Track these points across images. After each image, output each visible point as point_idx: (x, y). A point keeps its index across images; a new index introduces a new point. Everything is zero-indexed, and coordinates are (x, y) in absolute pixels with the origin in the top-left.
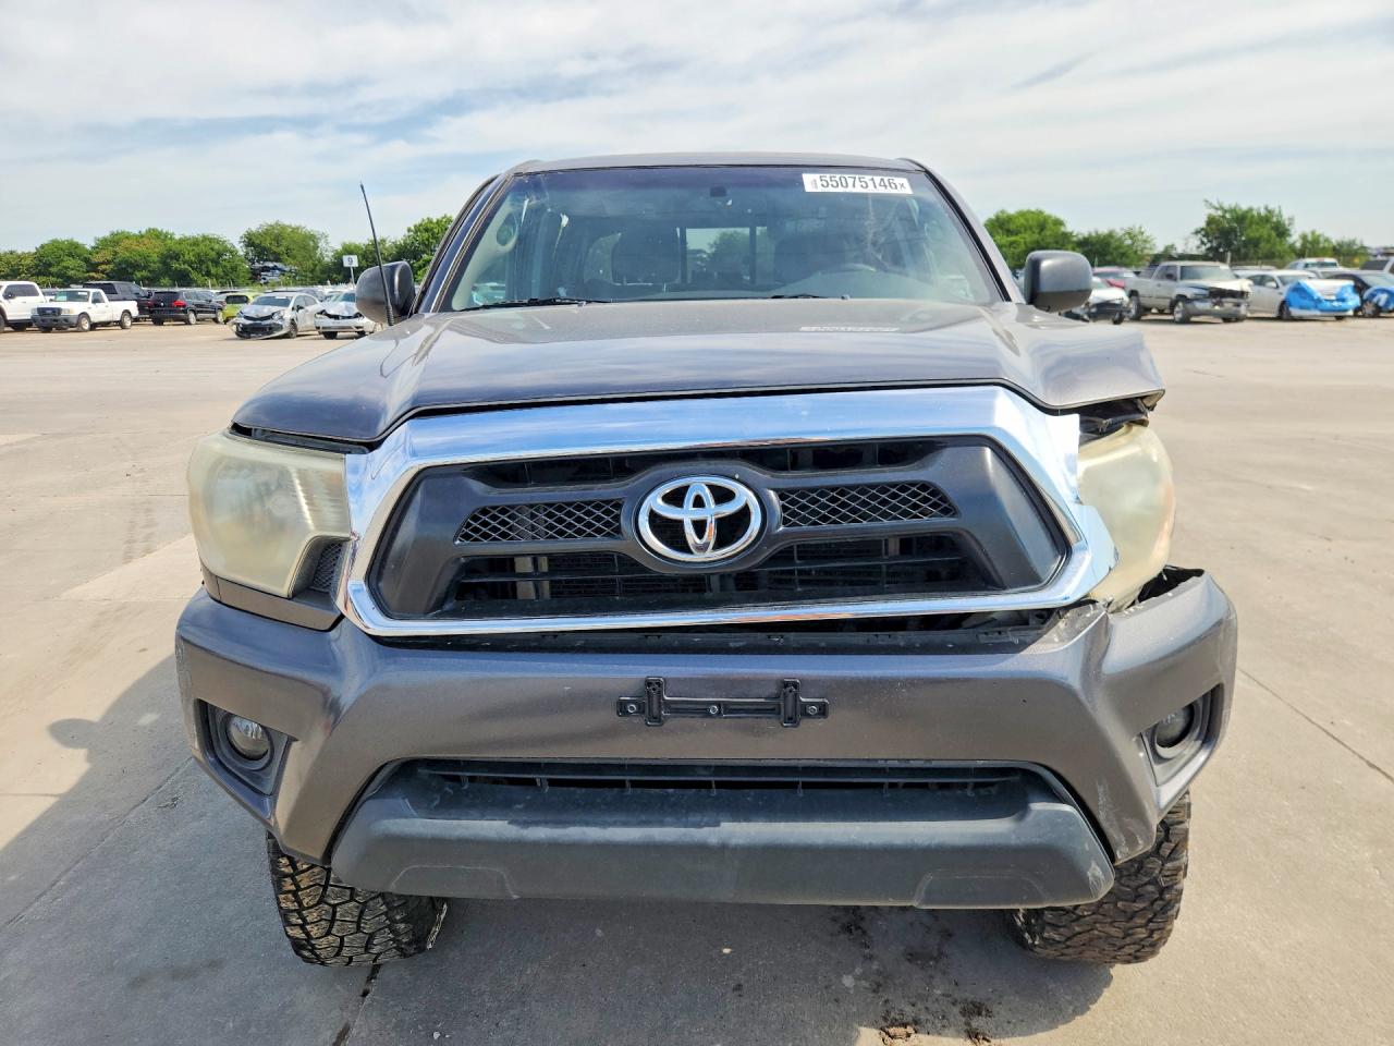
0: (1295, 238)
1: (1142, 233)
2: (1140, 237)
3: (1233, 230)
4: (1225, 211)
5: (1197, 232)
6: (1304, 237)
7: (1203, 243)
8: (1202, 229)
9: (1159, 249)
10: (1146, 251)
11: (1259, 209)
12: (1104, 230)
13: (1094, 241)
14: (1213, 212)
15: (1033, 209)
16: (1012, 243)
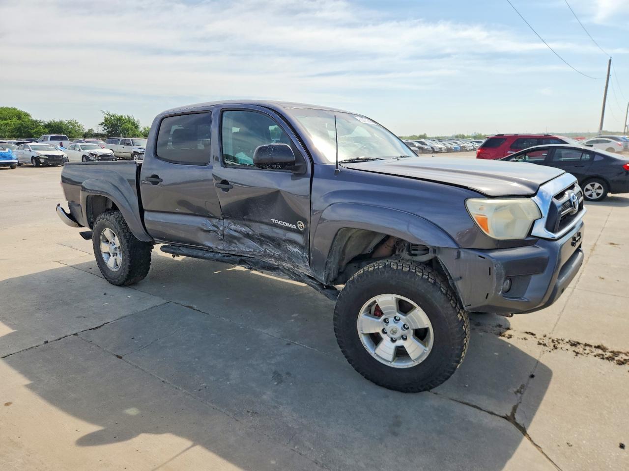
0: (141, 129)
1: (77, 123)
2: (76, 125)
3: (116, 125)
4: (111, 116)
5: (101, 124)
6: (145, 129)
7: (105, 129)
8: (103, 123)
9: (86, 131)
10: (81, 131)
11: (125, 116)
12: (57, 120)
13: (53, 125)
14: (106, 116)
15: (10, 107)
16: (6, 124)
